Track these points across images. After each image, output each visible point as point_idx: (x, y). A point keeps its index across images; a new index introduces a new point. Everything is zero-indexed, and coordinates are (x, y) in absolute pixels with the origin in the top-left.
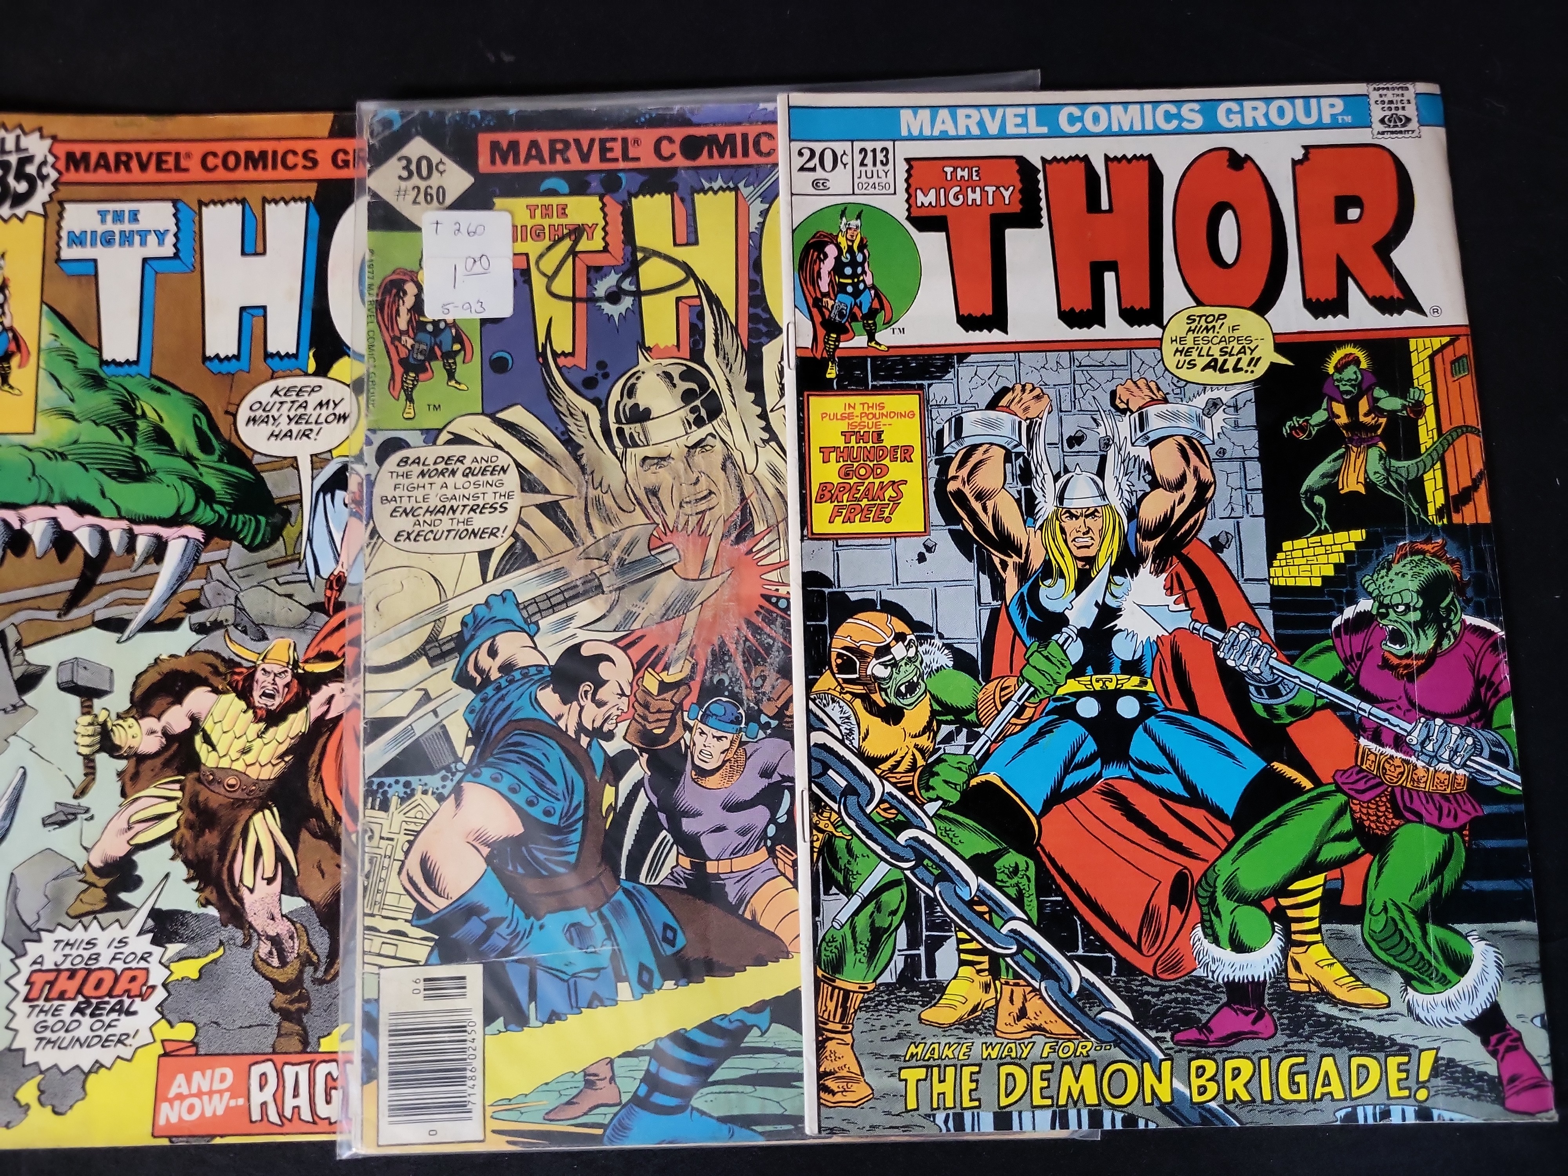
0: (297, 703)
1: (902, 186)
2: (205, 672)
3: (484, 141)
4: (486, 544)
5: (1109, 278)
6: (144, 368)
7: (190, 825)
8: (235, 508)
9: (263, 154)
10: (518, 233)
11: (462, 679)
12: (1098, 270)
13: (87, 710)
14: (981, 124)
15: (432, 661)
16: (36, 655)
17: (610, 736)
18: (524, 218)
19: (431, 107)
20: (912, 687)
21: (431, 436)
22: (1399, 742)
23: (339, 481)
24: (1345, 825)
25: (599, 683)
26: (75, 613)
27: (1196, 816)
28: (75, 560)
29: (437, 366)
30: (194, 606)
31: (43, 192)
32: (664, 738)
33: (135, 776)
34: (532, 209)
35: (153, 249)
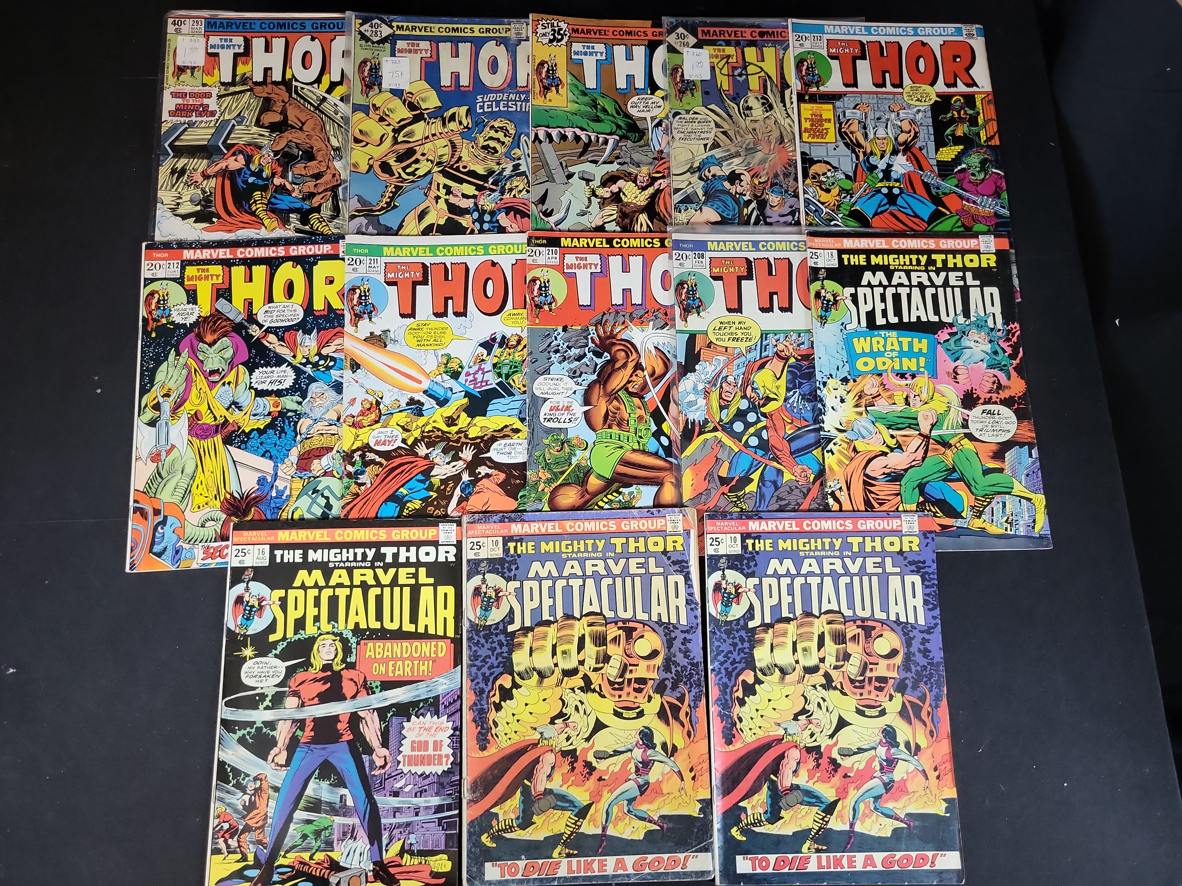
0: (651, 184)
1: (825, 47)
2: (622, 176)
3: (700, 29)
4: (706, 142)
5: (887, 75)
6: (598, 90)
7: (620, 217)
8: (628, 131)
9: (631, 32)
10: (711, 56)
11: (701, 178)
12: (884, 73)
13: (588, 185)
14: (848, 30)
15: (691, 173)
16: (571, 169)
17: (745, 195)
18: (712, 52)
19: (684, 19)
20: (833, 184)
21: (688, 112)
22: (974, 202)
23: (659, 124)
24: (959, 224)
25: (741, 181)
26: (582, 158)
27: (916, 220)
28: (581, 144)
29: (689, 92)
30: (617, 158)
31: (566, 39)
32: (761, 196)
33: (603, 204)
34: (715, 50)
35: (599, 57)
